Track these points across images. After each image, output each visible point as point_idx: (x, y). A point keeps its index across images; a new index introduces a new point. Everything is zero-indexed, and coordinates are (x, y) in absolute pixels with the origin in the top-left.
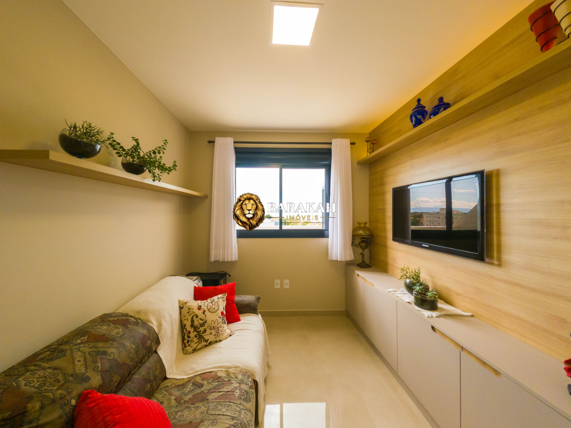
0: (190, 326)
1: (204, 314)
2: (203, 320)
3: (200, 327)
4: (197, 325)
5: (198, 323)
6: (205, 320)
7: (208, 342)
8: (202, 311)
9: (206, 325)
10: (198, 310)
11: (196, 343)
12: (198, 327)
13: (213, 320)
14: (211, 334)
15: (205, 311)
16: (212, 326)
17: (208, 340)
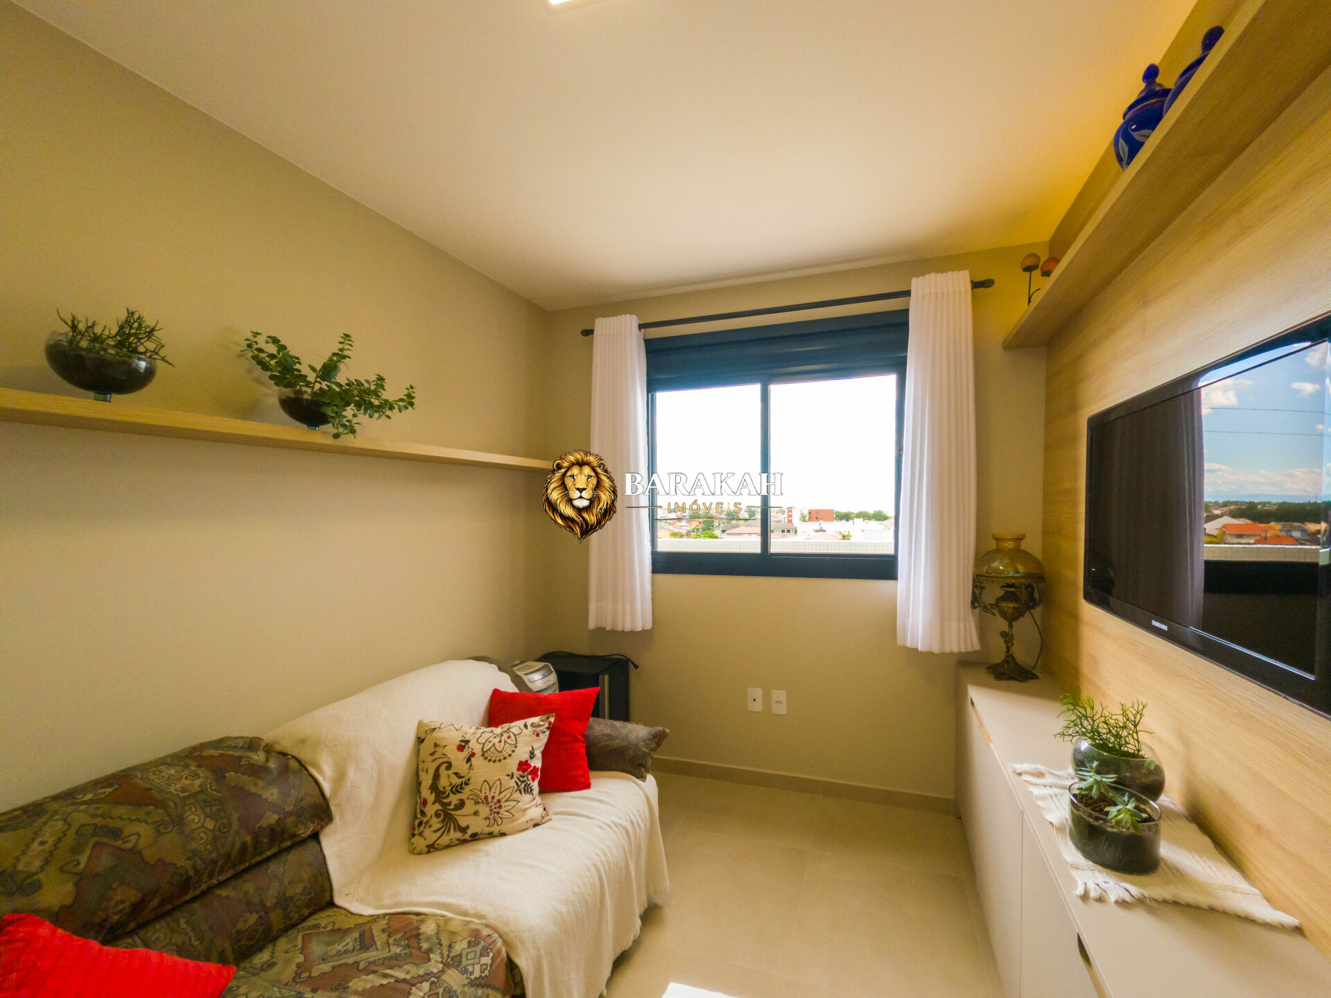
0: (428, 787)
1: (469, 764)
2: (461, 777)
3: (451, 794)
4: (444, 788)
5: (449, 784)
6: (467, 778)
7: (466, 833)
8: (465, 754)
9: (467, 790)
10: (456, 751)
11: (436, 831)
12: (445, 792)
13: (487, 779)
14: (476, 813)
15: (473, 755)
16: (483, 797)
17: (467, 827)
